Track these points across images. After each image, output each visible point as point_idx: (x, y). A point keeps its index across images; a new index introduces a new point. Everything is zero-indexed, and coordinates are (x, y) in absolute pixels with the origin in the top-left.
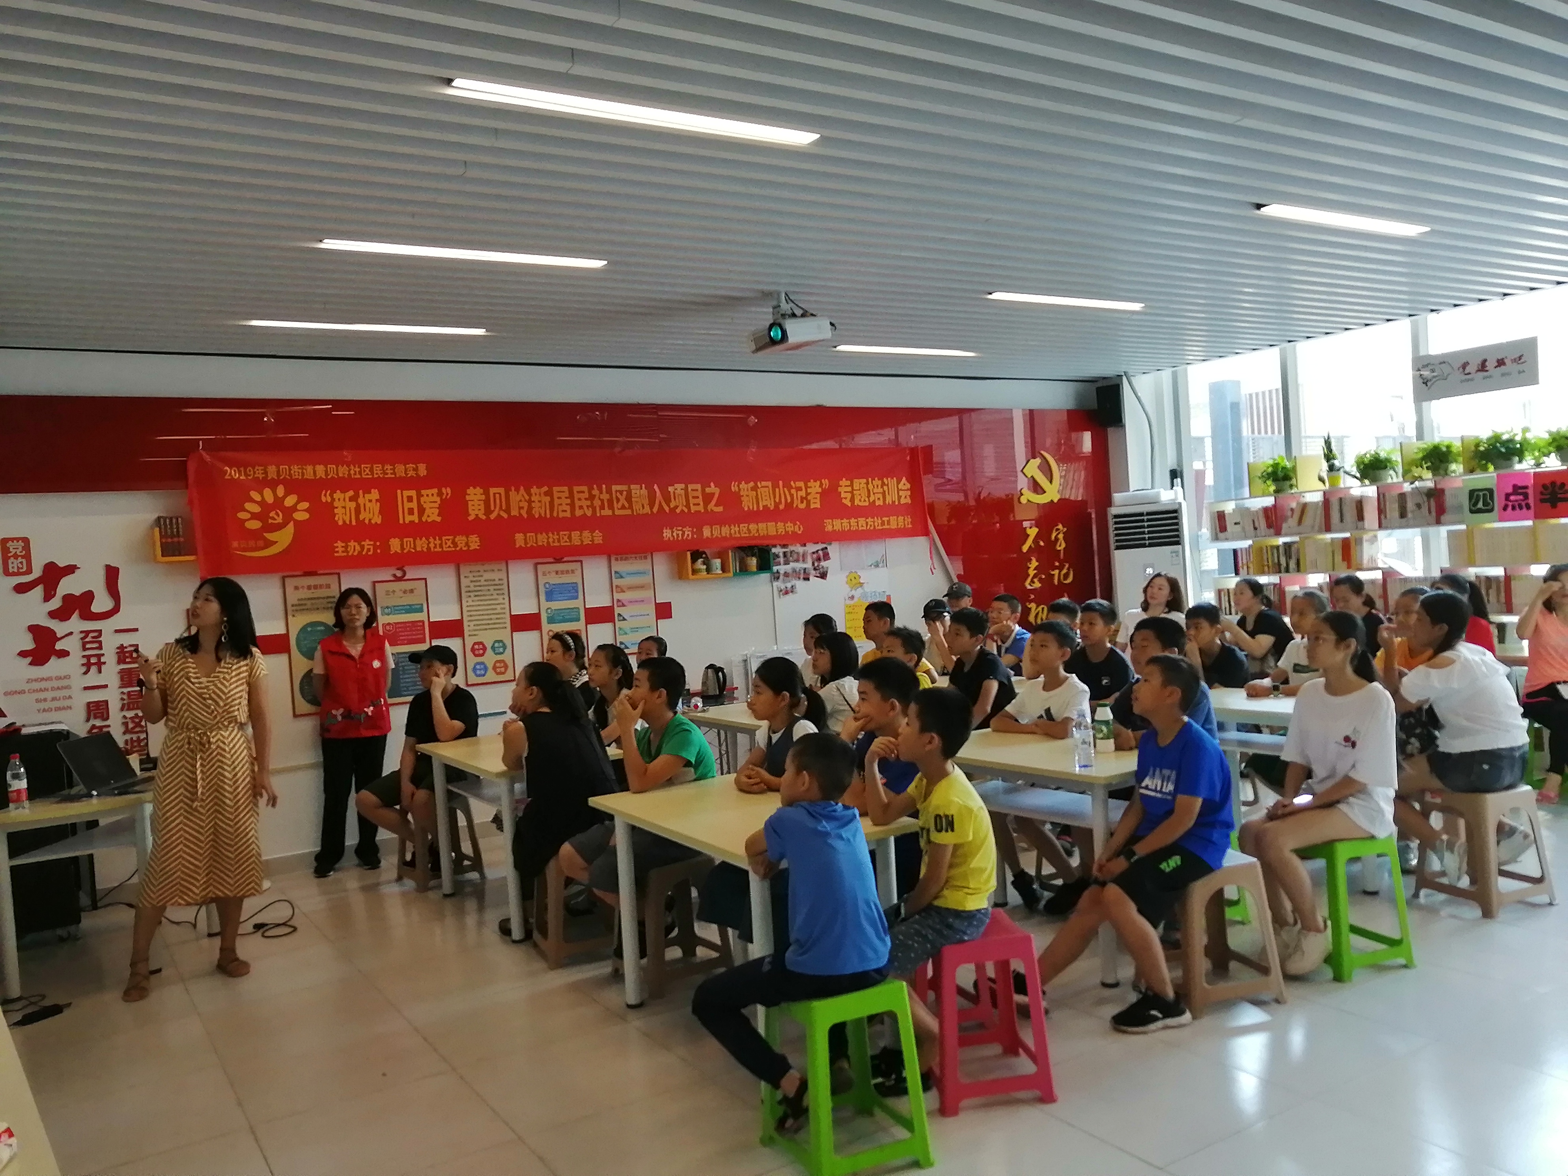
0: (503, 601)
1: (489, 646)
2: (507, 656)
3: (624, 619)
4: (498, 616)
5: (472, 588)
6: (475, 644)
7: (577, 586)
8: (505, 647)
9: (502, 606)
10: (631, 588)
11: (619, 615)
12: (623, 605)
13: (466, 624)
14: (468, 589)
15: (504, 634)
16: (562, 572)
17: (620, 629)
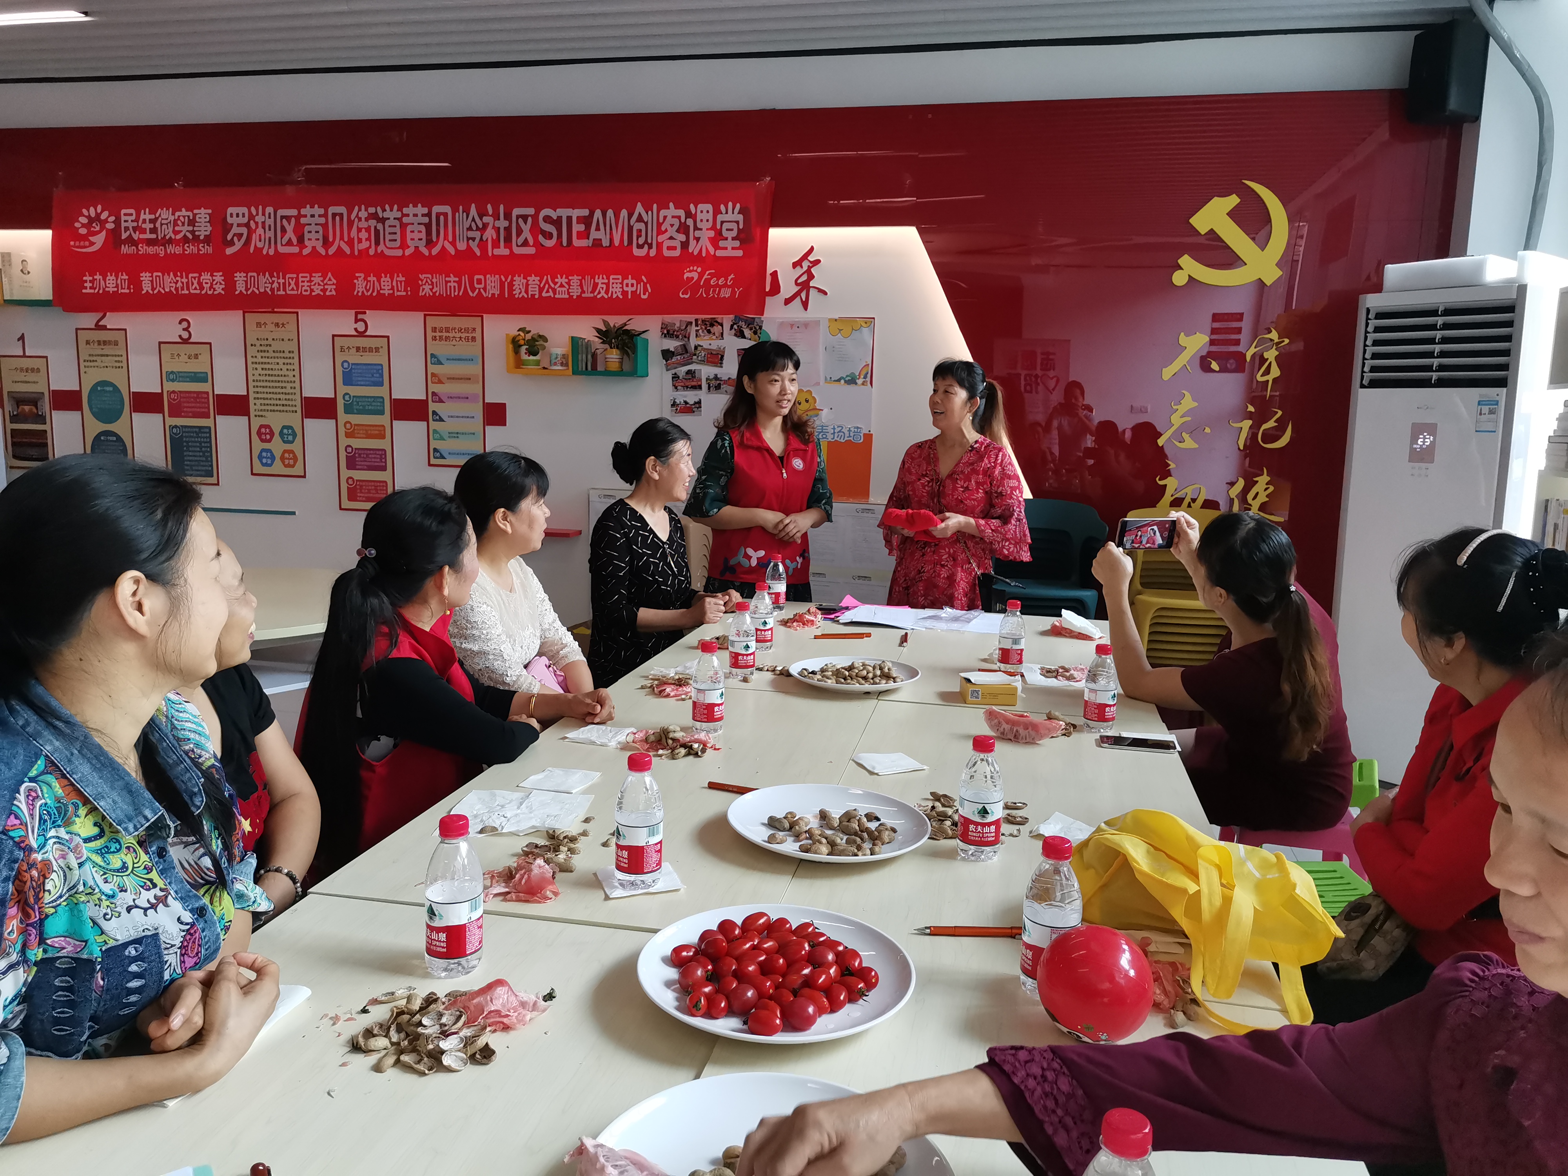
0: (293, 379)
1: (277, 431)
2: (296, 447)
3: (441, 420)
4: (287, 397)
5: (260, 360)
6: (261, 426)
7: (382, 369)
8: (294, 435)
9: (293, 385)
10: (452, 379)
11: (434, 413)
12: (441, 401)
13: (252, 401)
14: (255, 360)
15: (294, 419)
16: (364, 349)
17: (435, 431)
